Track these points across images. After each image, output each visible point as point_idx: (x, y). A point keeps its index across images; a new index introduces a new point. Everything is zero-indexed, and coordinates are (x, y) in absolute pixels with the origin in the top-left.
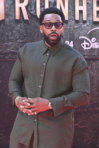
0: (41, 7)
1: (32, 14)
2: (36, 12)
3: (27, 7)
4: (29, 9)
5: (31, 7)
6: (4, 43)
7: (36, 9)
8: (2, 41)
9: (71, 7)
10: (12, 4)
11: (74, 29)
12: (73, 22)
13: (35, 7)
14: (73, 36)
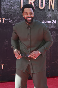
0: (41, 3)
1: (36, 6)
2: (38, 5)
3: (34, 2)
4: (35, 3)
5: (36, 2)
6: (22, 20)
7: (38, 4)
8: (21, 19)
9: (56, 3)
10: (27, 1)
11: (57, 14)
12: (57, 11)
13: (38, 2)
14: (56, 18)
